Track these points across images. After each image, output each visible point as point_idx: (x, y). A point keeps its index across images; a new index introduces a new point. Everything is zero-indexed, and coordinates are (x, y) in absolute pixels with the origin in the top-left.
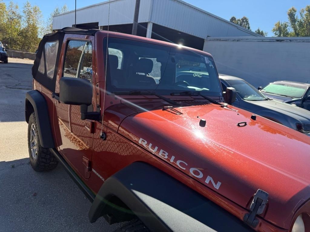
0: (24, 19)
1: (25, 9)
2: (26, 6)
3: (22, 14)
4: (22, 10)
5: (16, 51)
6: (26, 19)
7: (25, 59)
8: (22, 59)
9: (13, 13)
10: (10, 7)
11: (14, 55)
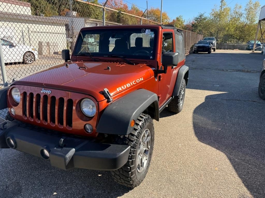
0: (245, 16)
1: (247, 7)
2: (249, 4)
3: (243, 12)
4: (244, 9)
5: (229, 44)
6: (247, 15)
7: (235, 50)
8: (233, 50)
9: (237, 13)
10: (235, 8)
11: (227, 47)
